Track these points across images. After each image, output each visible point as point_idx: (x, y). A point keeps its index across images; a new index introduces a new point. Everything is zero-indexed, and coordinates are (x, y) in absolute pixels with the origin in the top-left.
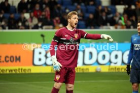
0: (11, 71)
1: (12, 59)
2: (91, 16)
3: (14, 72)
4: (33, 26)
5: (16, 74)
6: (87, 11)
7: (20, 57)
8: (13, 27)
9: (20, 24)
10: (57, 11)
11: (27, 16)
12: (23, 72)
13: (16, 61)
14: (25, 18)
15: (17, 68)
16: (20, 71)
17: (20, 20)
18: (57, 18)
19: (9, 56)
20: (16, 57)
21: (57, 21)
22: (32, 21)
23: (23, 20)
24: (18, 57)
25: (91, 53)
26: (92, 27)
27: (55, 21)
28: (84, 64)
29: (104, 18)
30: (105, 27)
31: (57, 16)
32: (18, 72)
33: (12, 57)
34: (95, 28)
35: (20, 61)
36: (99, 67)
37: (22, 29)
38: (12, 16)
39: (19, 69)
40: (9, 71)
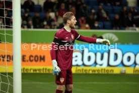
0: (36, 70)
1: (36, 58)
2: (117, 17)
3: (38, 72)
4: (58, 25)
5: (40, 74)
6: (113, 12)
7: (44, 57)
8: (38, 26)
9: (45, 23)
10: (83, 11)
11: (52, 15)
12: (47, 72)
13: (40, 61)
14: (50, 17)
15: (41, 67)
16: (44, 70)
17: (45, 18)
18: (83, 18)
19: (34, 55)
20: (41, 57)
21: (82, 21)
22: (57, 21)
23: (48, 19)
24: (42, 57)
25: (116, 55)
26: (118, 28)
27: (80, 21)
28: (109, 65)
29: (130, 19)
30: (130, 28)
31: (82, 16)
32: (42, 72)
33: (36, 56)
34: (120, 29)
35: (44, 61)
36: (124, 69)
37: (47, 28)
38: (38, 15)
39: (43, 69)
40: (34, 71)
